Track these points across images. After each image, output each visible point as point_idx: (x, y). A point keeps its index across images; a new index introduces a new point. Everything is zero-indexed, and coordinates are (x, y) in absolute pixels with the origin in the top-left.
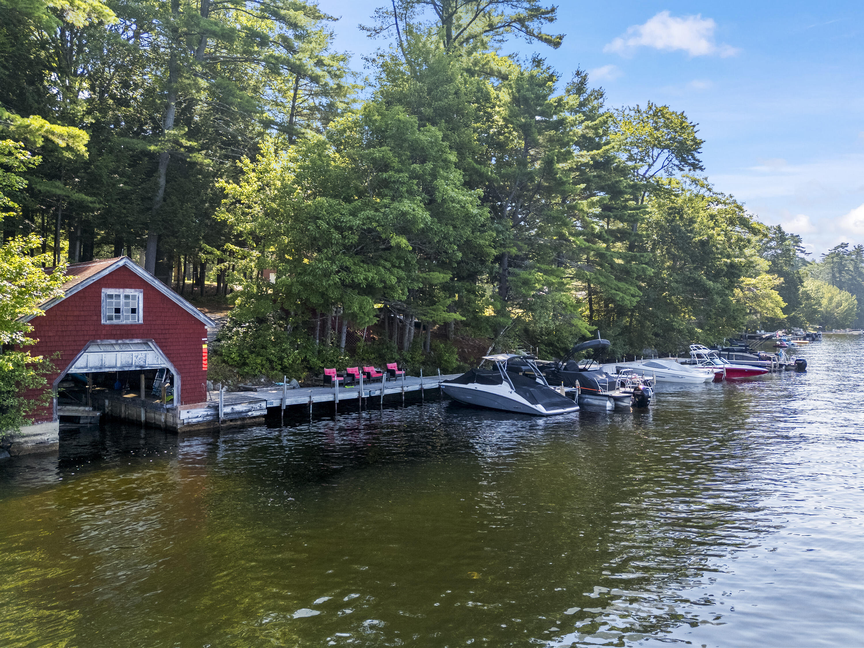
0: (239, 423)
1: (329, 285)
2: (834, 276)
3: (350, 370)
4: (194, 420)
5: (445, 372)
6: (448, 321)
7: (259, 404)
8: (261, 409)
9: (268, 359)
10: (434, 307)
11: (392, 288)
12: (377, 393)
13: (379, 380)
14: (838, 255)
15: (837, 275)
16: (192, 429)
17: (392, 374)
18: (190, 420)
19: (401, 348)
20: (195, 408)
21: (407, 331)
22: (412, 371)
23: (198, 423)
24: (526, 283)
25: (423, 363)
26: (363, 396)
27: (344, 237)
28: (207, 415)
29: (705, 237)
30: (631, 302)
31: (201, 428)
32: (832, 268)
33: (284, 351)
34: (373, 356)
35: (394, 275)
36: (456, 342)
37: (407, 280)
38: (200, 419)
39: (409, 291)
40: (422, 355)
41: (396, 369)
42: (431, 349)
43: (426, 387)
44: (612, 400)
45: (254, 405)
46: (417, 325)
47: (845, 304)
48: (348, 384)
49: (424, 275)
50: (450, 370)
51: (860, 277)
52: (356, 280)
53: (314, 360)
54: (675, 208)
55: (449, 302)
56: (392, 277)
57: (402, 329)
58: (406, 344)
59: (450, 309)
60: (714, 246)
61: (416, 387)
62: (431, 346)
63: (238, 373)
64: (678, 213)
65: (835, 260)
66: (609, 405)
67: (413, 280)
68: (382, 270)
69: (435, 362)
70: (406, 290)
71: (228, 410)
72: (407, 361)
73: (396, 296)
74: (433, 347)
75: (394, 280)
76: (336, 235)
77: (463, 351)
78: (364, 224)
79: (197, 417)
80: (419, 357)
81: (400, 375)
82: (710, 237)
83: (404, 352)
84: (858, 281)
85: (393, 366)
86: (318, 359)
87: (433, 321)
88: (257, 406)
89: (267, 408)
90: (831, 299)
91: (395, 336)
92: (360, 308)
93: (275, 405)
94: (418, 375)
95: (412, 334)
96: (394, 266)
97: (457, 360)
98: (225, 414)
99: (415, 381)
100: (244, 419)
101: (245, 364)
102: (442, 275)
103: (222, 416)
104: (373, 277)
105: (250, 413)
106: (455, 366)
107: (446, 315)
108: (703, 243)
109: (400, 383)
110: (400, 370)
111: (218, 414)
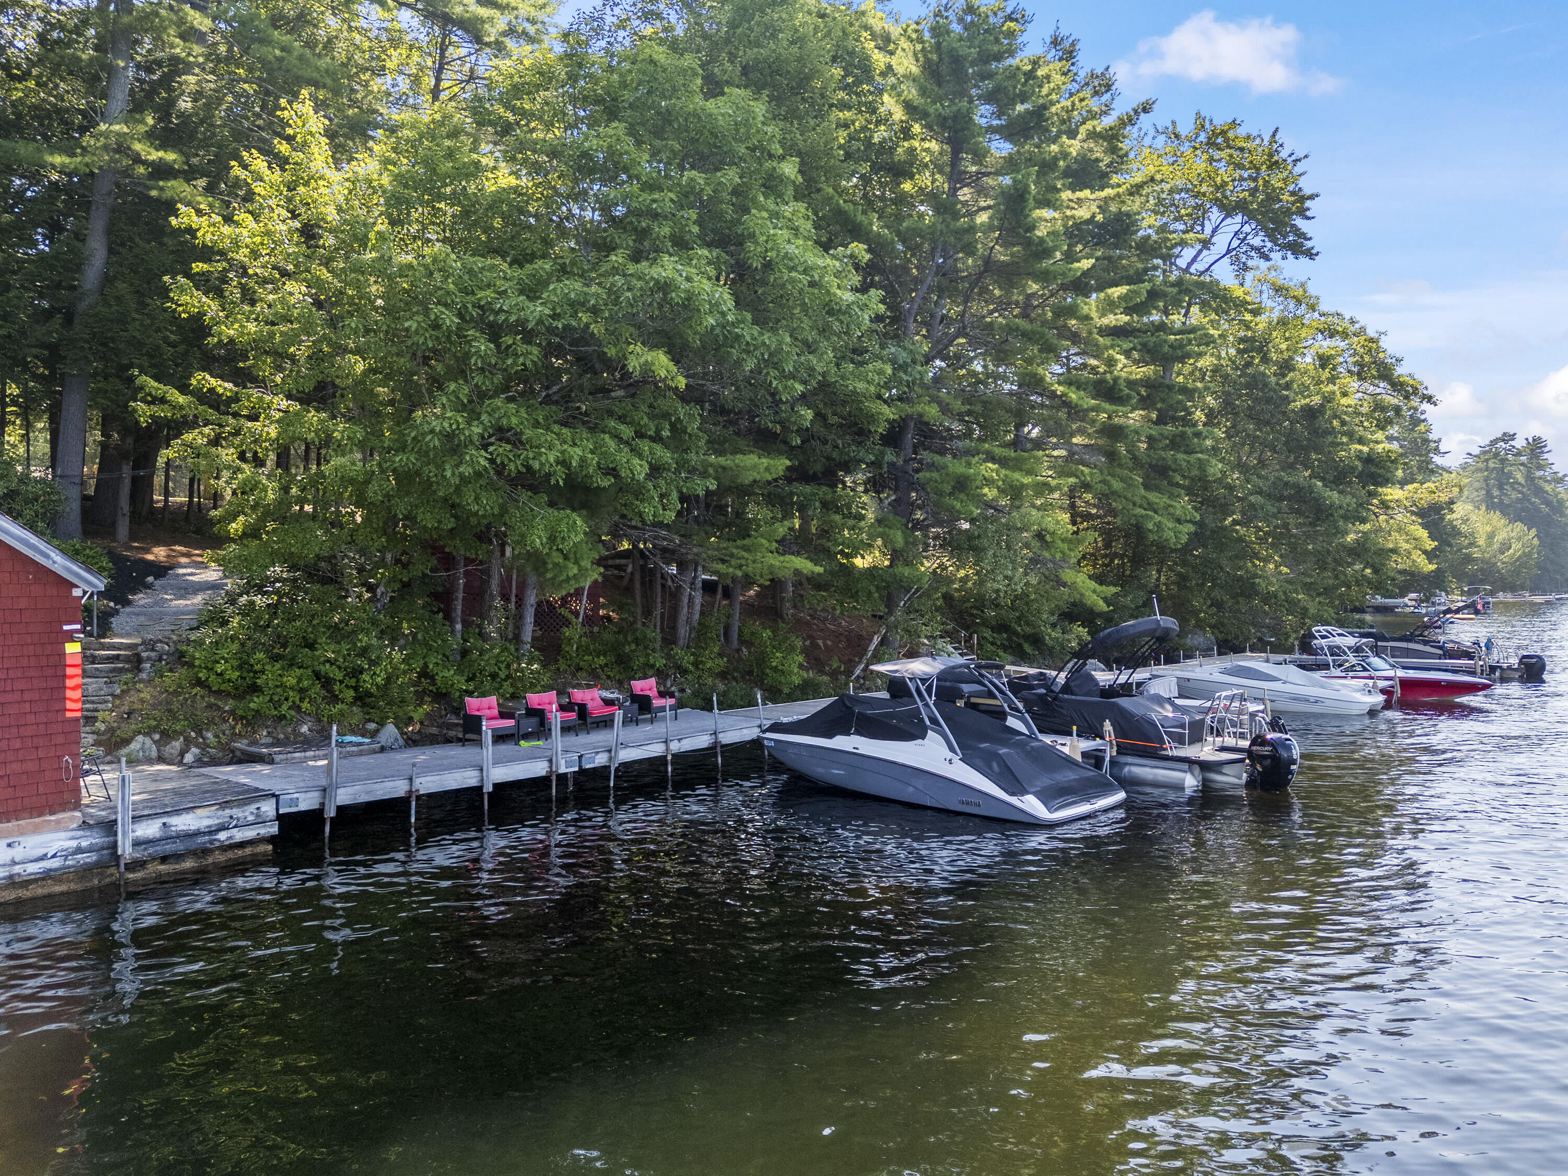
0: (189, 864)
1: (464, 480)
2: (1489, 494)
3: (534, 699)
4: (33, 868)
5: (775, 695)
6: (780, 574)
7: (252, 808)
8: (260, 821)
9: (317, 675)
10: (747, 542)
11: (639, 492)
12: (601, 760)
13: (606, 723)
14: (1496, 455)
15: (1496, 492)
16: (25, 894)
17: (643, 705)
18: (17, 869)
19: (670, 639)
20: (37, 830)
21: (686, 600)
22: (695, 694)
23: (47, 876)
24: (962, 485)
25: (723, 675)
26: (563, 770)
27: (504, 352)
28: (79, 850)
29: (1317, 400)
30: (1177, 534)
31: (58, 889)
32: (1486, 479)
33: (364, 652)
34: (602, 660)
35: (640, 456)
36: (799, 625)
37: (677, 471)
38: (55, 863)
39: (683, 498)
40: (721, 655)
41: (653, 693)
42: (742, 641)
43: (728, 738)
44: (1197, 770)
45: (236, 812)
46: (709, 588)
47: (1515, 546)
48: (527, 736)
49: (722, 460)
50: (786, 690)
51: (1536, 495)
52: (536, 465)
53: (450, 676)
54: (1252, 340)
55: (781, 530)
56: (636, 461)
57: (674, 596)
58: (683, 631)
59: (785, 546)
60: (1336, 416)
61: (702, 741)
62: (740, 635)
63: (232, 712)
64: (1260, 350)
65: (1491, 465)
66: (1190, 782)
67: (692, 471)
68: (612, 444)
69: (750, 673)
70: (675, 495)
71: (150, 829)
72: (684, 672)
73: (648, 511)
74: (747, 637)
75: (640, 469)
76: (483, 346)
77: (814, 645)
78: (555, 316)
79: (43, 858)
80: (714, 662)
81: (663, 709)
82: (1328, 399)
83: (678, 651)
84: (1533, 504)
85: (646, 686)
86: (460, 671)
87: (746, 576)
88: (247, 813)
89: (280, 817)
90: (1491, 536)
91: (658, 612)
92: (552, 539)
93: (303, 806)
94: (707, 707)
95: (698, 608)
96: (640, 435)
97: (801, 666)
98: (137, 843)
99: (697, 724)
100: (205, 852)
101: (255, 689)
102: (765, 461)
103: (126, 850)
104: (583, 460)
105: (222, 836)
106: (796, 680)
107: (775, 561)
108: (1311, 413)
109: (659, 729)
110: (662, 695)
111: (114, 846)
